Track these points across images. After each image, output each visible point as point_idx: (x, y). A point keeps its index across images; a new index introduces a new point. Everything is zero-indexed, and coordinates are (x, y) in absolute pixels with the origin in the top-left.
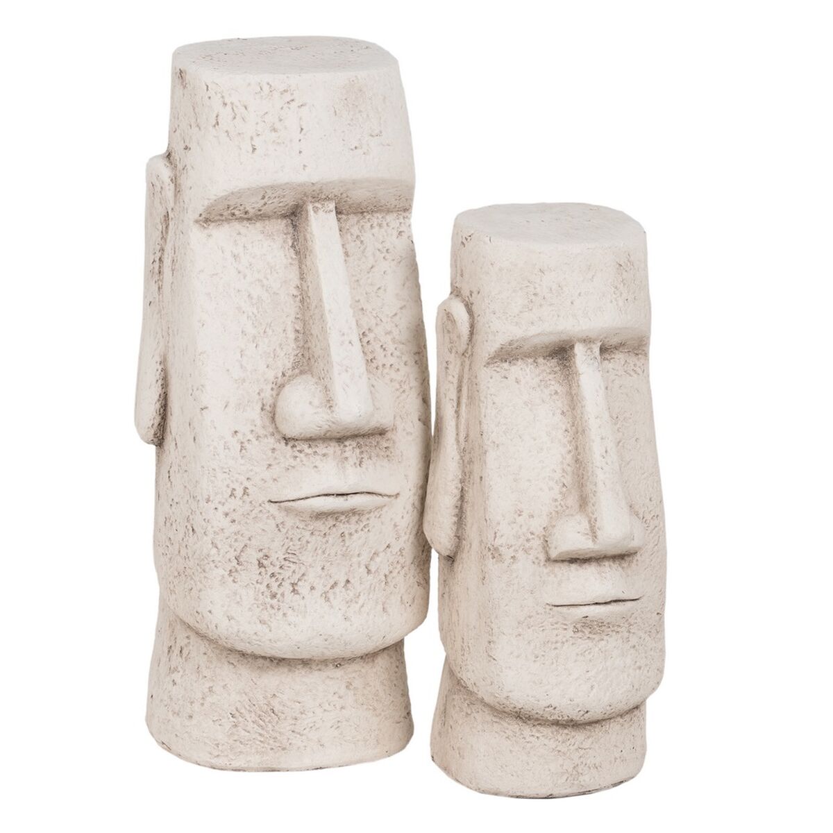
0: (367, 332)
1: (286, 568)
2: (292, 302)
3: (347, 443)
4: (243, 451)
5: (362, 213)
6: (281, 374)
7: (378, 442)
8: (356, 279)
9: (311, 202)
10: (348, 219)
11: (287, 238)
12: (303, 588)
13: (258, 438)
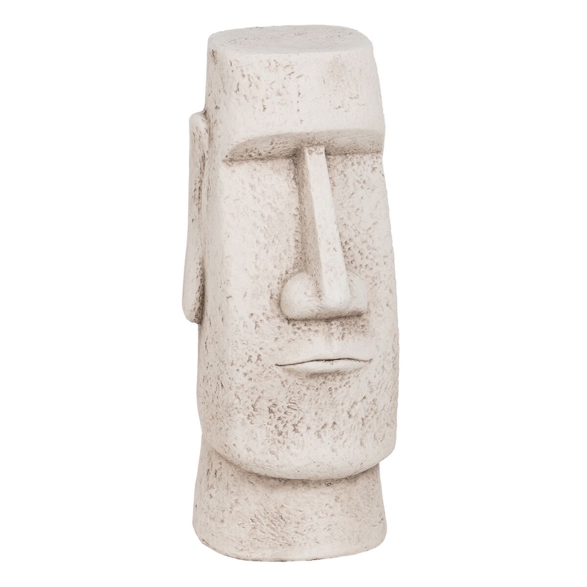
0: (348, 242)
1: (289, 413)
2: (293, 220)
3: (333, 323)
4: (257, 328)
5: (346, 154)
6: (285, 272)
7: (356, 322)
8: (340, 202)
9: (307, 147)
10: (335, 159)
11: (289, 173)
12: (302, 428)
13: (268, 318)
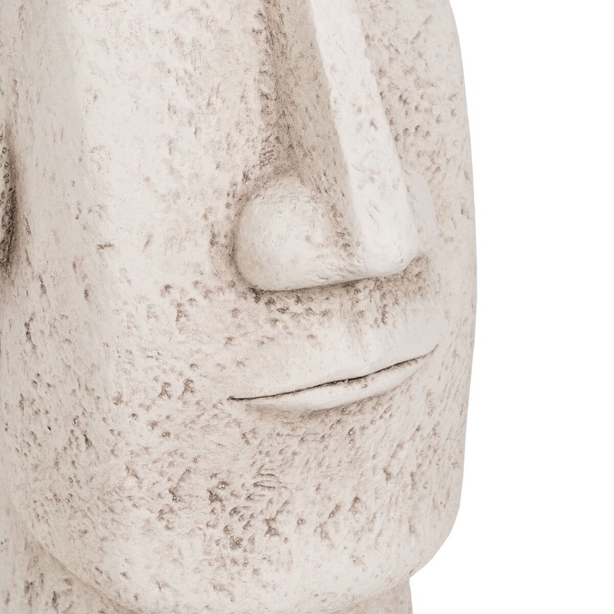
1: (257, 498)
2: (253, 44)
4: (183, 319)
6: (242, 177)
12: (285, 526)
13: (207, 294)
